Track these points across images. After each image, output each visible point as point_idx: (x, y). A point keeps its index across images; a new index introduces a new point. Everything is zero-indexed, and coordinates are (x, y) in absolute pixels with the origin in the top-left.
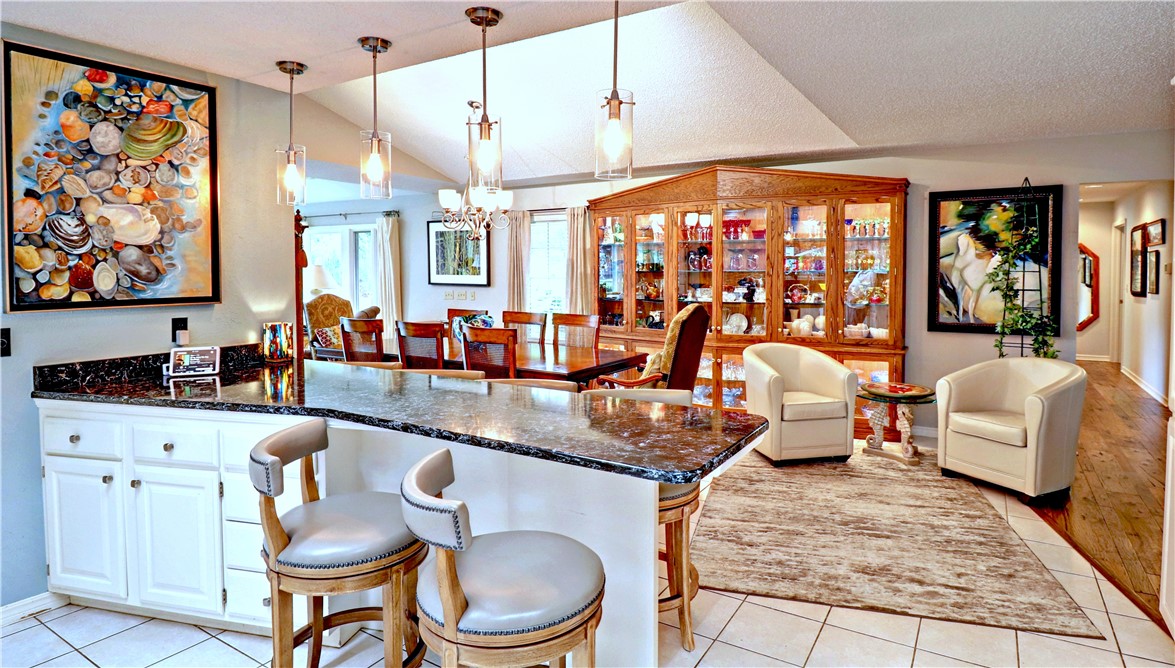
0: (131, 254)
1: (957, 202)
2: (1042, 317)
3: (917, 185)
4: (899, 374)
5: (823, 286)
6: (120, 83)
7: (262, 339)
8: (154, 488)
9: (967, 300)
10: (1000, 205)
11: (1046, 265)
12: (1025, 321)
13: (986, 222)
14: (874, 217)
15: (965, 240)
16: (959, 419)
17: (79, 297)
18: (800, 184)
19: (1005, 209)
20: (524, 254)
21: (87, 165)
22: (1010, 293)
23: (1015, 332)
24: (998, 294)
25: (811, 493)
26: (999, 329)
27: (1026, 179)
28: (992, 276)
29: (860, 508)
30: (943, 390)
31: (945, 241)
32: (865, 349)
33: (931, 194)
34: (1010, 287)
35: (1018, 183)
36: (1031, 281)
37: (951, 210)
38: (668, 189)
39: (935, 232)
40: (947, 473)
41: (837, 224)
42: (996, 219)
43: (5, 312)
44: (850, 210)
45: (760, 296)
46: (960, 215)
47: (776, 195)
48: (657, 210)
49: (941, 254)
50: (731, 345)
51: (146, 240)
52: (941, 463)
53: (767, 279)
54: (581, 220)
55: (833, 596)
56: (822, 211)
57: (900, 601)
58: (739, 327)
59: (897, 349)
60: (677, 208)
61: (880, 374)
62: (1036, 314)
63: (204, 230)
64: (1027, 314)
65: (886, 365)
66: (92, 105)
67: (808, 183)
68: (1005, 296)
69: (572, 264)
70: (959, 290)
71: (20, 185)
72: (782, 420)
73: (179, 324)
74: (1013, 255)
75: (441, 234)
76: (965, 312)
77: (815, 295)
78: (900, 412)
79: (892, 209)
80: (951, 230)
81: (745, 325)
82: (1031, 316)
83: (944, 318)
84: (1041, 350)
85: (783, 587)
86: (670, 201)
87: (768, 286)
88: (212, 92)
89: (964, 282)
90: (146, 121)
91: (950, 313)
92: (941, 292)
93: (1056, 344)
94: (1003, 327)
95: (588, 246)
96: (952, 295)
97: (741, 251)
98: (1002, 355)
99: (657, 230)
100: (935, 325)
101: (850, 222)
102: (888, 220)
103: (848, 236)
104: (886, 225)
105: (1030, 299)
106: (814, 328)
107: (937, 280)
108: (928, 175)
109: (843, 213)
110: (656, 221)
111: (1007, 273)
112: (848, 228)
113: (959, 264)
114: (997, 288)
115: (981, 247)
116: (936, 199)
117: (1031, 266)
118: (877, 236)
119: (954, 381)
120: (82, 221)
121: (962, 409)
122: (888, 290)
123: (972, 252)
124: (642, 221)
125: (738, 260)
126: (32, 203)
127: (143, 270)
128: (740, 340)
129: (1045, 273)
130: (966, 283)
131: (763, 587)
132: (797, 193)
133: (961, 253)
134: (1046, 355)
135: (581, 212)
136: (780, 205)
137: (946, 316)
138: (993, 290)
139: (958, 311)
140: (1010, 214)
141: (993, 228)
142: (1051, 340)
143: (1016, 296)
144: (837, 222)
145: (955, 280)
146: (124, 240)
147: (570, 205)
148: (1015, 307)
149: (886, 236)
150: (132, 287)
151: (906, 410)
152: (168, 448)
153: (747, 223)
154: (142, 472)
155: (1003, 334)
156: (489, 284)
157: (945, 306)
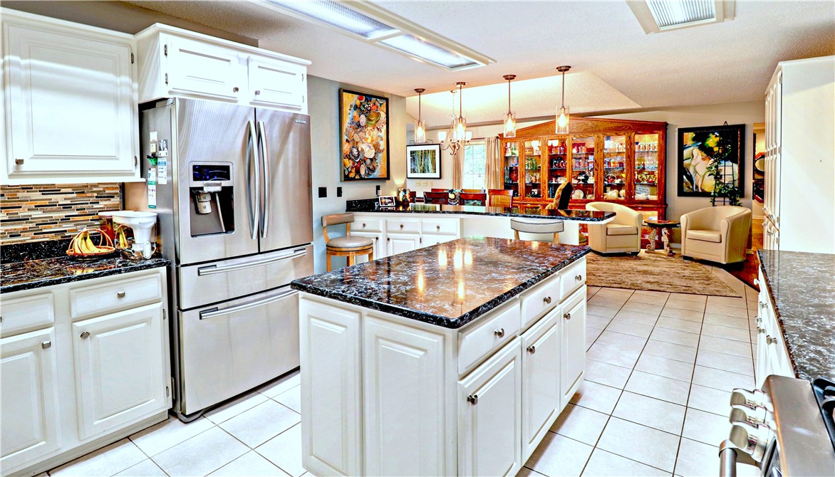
0: (368, 161)
1: (692, 133)
2: (733, 187)
3: (672, 125)
4: (663, 216)
5: (624, 175)
6: (366, 99)
7: (398, 195)
8: (395, 241)
9: (697, 180)
10: (714, 134)
11: (737, 163)
12: (725, 189)
13: (707, 143)
14: (650, 141)
15: (696, 151)
16: (692, 233)
17: (357, 177)
18: (612, 125)
19: (716, 136)
20: (461, 162)
21: (359, 130)
22: (718, 176)
23: (721, 195)
24: (712, 177)
25: (622, 264)
26: (712, 194)
27: (726, 122)
28: (709, 168)
29: (645, 268)
30: (683, 220)
31: (686, 153)
32: (644, 205)
33: (679, 129)
34: (718, 173)
35: (722, 124)
36: (729, 171)
37: (689, 137)
38: (543, 128)
39: (682, 147)
40: (686, 258)
41: (631, 144)
42: (712, 141)
43: (341, 181)
44: (637, 137)
45: (591, 181)
46: (694, 139)
47: (600, 131)
48: (536, 139)
49: (685, 158)
50: (577, 204)
51: (372, 157)
52: (683, 254)
53: (596, 172)
54: (493, 144)
55: (635, 287)
56: (623, 139)
57: (662, 289)
58: (579, 196)
59: (661, 205)
60: (546, 137)
61: (653, 216)
62: (731, 186)
63: (385, 152)
64: (726, 186)
65: (656, 213)
66: (360, 108)
67: (616, 125)
68: (716, 178)
69: (488, 167)
70: (693, 176)
71: (345, 138)
72: (607, 234)
73: (378, 188)
74: (720, 157)
75: (412, 153)
76: (697, 187)
77: (619, 180)
78: (663, 233)
79: (659, 137)
80: (689, 147)
81: (582, 195)
82: (728, 187)
83: (686, 189)
84: (734, 203)
85: (615, 285)
86: (544, 134)
87: (596, 175)
88: (387, 100)
89: (696, 172)
90: (372, 113)
91: (689, 187)
92: (684, 177)
93: (741, 201)
94: (715, 192)
95: (497, 157)
96: (690, 178)
97: (580, 158)
98: (714, 205)
99: (536, 148)
100: (681, 193)
101: (637, 143)
102: (657, 142)
103: (637, 150)
104: (656, 145)
105: (728, 180)
106: (619, 196)
107: (682, 171)
108: (677, 121)
109: (634, 139)
110: (535, 144)
111: (717, 167)
112: (637, 146)
113: (693, 163)
114: (712, 174)
115: (705, 155)
116: (682, 132)
117: (729, 163)
118: (651, 150)
119: (689, 216)
120: (358, 150)
121: (693, 228)
122: (657, 177)
123: (700, 157)
124: (527, 144)
125: (579, 163)
126: (347, 144)
127: (371, 167)
128: (581, 202)
129: (736, 167)
130: (697, 172)
131: (607, 285)
132: (610, 130)
133: (694, 158)
134: (735, 205)
135: (493, 139)
136: (601, 135)
137: (687, 189)
138: (710, 175)
139: (693, 186)
140: (718, 139)
141: (710, 145)
142: (738, 199)
143: (721, 178)
144: (631, 143)
145: (691, 171)
146: (367, 157)
147: (487, 137)
148: (721, 183)
149: (656, 150)
150: (368, 174)
151: (666, 231)
152: (402, 226)
153: (584, 144)
154: (390, 235)
155: (715, 196)
156: (440, 178)
157: (686, 184)
